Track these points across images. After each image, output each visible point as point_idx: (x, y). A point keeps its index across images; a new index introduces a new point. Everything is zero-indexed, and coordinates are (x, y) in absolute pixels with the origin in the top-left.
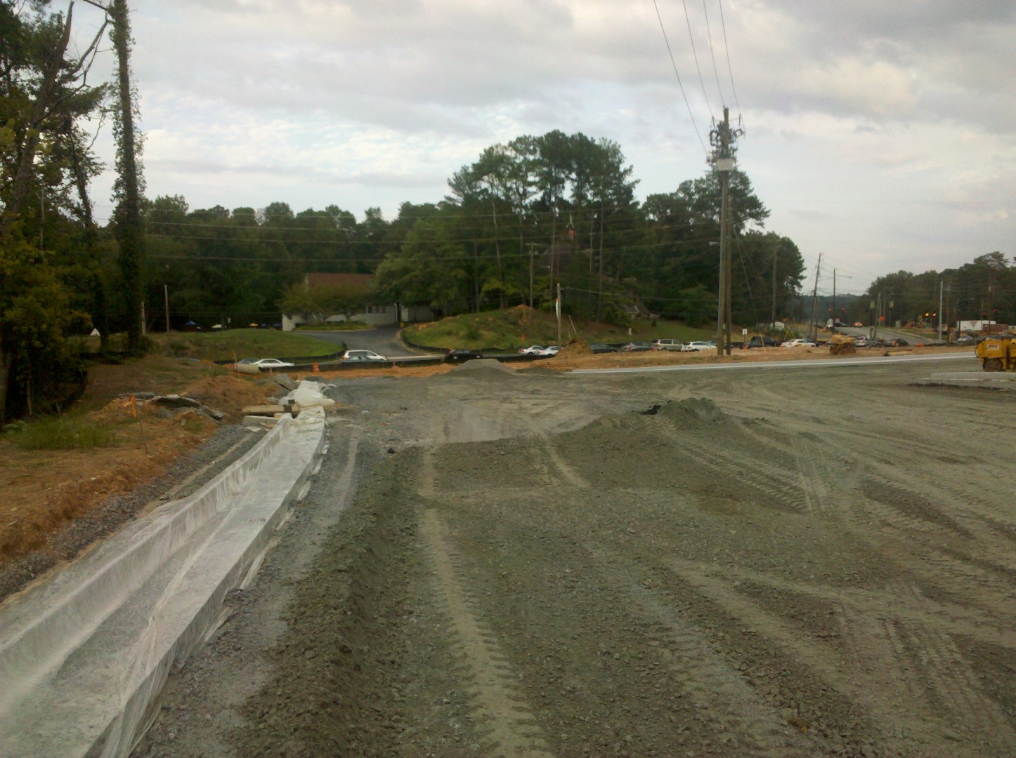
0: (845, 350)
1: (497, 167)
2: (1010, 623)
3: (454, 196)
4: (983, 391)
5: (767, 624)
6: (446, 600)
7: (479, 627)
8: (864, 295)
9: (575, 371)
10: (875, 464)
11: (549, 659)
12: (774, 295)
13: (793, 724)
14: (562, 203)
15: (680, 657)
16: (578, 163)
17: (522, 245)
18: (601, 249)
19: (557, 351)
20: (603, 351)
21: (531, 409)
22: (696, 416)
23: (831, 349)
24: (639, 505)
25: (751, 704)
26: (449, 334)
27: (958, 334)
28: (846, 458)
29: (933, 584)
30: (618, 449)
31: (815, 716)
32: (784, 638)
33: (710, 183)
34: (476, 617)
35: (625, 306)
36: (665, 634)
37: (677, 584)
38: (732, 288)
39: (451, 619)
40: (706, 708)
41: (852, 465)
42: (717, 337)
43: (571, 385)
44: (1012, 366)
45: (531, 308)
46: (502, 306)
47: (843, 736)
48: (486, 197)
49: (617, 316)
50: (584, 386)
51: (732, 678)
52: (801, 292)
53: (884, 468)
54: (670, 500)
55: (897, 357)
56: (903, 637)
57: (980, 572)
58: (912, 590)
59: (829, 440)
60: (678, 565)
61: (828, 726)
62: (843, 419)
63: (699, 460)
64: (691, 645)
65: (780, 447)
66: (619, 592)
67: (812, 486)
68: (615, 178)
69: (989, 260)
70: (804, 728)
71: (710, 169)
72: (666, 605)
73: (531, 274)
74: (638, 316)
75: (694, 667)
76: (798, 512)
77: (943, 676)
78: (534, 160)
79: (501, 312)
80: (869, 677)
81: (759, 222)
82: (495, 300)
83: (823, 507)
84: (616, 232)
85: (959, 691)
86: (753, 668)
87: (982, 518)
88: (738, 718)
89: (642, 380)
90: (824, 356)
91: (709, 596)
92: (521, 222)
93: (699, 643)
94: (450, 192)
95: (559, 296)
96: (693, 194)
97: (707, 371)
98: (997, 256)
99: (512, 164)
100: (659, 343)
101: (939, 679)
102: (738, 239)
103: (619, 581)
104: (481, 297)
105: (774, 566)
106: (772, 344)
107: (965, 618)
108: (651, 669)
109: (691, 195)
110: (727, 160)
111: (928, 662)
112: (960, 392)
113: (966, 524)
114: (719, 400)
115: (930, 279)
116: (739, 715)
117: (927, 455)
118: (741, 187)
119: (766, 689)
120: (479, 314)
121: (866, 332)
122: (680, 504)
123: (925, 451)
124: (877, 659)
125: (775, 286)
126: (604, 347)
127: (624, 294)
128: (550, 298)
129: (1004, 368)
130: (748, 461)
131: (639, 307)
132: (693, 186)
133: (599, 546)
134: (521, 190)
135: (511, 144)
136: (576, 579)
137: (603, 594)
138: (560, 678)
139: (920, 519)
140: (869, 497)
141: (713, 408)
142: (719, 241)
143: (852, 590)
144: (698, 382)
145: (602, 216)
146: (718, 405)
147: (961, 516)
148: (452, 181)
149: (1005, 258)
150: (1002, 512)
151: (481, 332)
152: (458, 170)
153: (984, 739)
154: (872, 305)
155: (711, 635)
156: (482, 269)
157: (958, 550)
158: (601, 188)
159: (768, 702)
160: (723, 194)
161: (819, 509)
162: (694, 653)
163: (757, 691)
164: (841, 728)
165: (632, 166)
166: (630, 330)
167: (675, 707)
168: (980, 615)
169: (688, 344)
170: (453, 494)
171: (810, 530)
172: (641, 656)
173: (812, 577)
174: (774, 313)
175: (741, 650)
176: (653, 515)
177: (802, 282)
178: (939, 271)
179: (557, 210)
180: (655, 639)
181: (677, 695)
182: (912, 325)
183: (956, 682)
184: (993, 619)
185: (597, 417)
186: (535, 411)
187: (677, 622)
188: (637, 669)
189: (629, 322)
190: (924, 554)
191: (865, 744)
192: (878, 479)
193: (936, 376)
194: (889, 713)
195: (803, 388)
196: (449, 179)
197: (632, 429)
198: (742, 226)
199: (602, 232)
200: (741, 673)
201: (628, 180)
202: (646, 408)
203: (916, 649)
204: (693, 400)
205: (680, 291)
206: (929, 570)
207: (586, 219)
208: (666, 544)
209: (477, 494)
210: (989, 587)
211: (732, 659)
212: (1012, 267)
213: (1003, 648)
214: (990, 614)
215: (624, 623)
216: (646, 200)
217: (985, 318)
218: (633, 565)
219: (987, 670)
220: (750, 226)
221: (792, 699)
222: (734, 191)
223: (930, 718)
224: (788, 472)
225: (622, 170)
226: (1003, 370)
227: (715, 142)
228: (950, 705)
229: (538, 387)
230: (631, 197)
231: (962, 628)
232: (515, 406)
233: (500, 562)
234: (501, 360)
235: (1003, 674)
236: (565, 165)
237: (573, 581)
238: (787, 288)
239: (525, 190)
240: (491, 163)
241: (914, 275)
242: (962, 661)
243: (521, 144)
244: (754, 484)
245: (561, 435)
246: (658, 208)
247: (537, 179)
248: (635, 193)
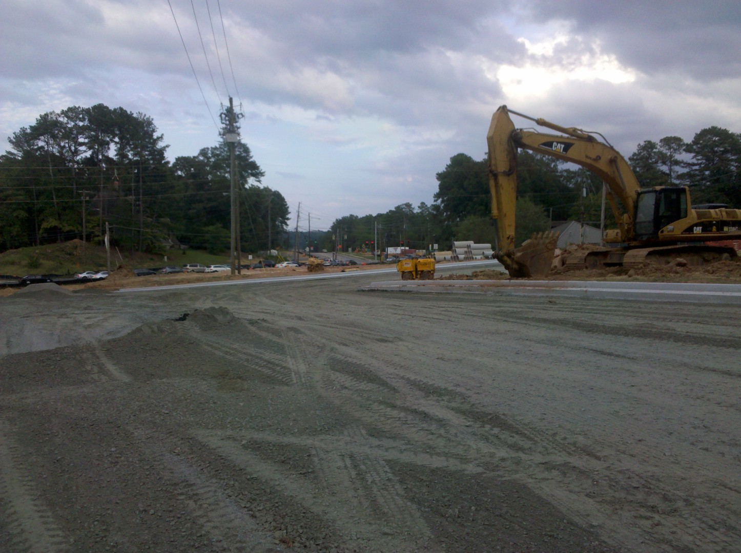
0: (317, 269)
1: (52, 130)
2: (421, 447)
3: (15, 152)
4: (402, 293)
5: (264, 470)
6: (6, 487)
7: (36, 505)
8: (329, 231)
9: (122, 290)
10: (337, 346)
11: (96, 523)
12: (270, 231)
13: (283, 541)
14: (108, 160)
15: (201, 505)
16: (120, 130)
17: (75, 193)
18: (141, 197)
19: (107, 275)
20: (144, 274)
21: (84, 322)
22: (216, 320)
23: (308, 268)
24: (171, 391)
25: (254, 532)
26: (13, 263)
27: (387, 256)
28: (318, 344)
29: (374, 426)
30: (156, 349)
31: (298, 533)
32: (277, 479)
33: (222, 150)
34: (33, 497)
35: (161, 239)
36: (190, 489)
37: (200, 449)
38: (241, 226)
39: (10, 502)
40: (221, 541)
41: (322, 348)
42: (230, 261)
43: (119, 301)
44: (418, 276)
45: (84, 242)
46: (59, 240)
47: (317, 545)
48: (43, 153)
49: (155, 247)
50: (129, 301)
51: (240, 515)
52: (288, 229)
53: (343, 349)
54: (195, 385)
55: (351, 272)
56: (356, 467)
57: (402, 414)
58: (361, 432)
59: (307, 332)
60: (201, 434)
61: (307, 539)
62: (316, 316)
63: (217, 352)
64: (211, 494)
65: (274, 339)
66: (155, 461)
67: (296, 365)
68: (150, 143)
69: (404, 208)
70: (291, 544)
71: (222, 140)
72: (191, 466)
73: (84, 215)
74: (171, 247)
75: (212, 510)
76: (287, 385)
77: (381, 491)
78: (83, 125)
79: (59, 245)
80: (334, 499)
81: (257, 179)
82: (53, 236)
83: (303, 379)
84: (153, 184)
85: (391, 500)
86: (255, 504)
87: (403, 378)
88: (244, 545)
89: (175, 295)
90: (304, 273)
91: (224, 455)
92: (74, 174)
93: (215, 491)
94: (10, 148)
95: (108, 232)
96: (210, 158)
97: (224, 286)
98: (408, 205)
99: (65, 128)
100: (188, 267)
101: (378, 493)
102: (243, 191)
103: (155, 453)
104: (40, 234)
105: (270, 426)
106: (269, 266)
107: (394, 448)
108: (179, 518)
109: (208, 158)
110: (233, 135)
111: (372, 482)
112: (388, 295)
113: (394, 383)
114: (232, 307)
115: (369, 220)
116: (244, 542)
117: (369, 338)
118: (244, 154)
119: (264, 519)
120: (39, 247)
121: (330, 256)
122: (203, 387)
123: (368, 335)
124: (339, 484)
125: (270, 225)
126: (145, 271)
127: (160, 230)
128: (100, 234)
129: (414, 278)
130: (252, 350)
131: (172, 241)
132: (209, 152)
133: (139, 426)
134: (73, 148)
135: (63, 112)
136: (120, 456)
137: (141, 464)
138: (105, 536)
139: (365, 382)
140: (333, 370)
141: (228, 313)
142: (229, 192)
143: (322, 437)
144: (218, 295)
145: (141, 170)
146: (231, 311)
147: (390, 378)
148: (12, 138)
149: (412, 207)
150: (415, 373)
151: (41, 261)
152: (18, 131)
153: (407, 531)
154: (334, 238)
155: (225, 484)
156: (41, 211)
157: (389, 401)
158: (139, 149)
159: (265, 528)
160: (231, 158)
161: (301, 381)
162: (211, 500)
163: (258, 522)
164: (315, 539)
165: (163, 135)
166: (166, 257)
167: (197, 545)
168: (403, 444)
169: (210, 267)
170: (14, 397)
171: (295, 397)
172: (171, 509)
173: (296, 430)
174: (270, 244)
175: (246, 493)
176: (182, 398)
177: (288, 222)
178: (374, 215)
179: (104, 165)
180: (182, 494)
181: (198, 535)
182: (359, 251)
183: (389, 493)
184: (412, 446)
185: (139, 325)
186: (88, 323)
187: (199, 478)
188: (168, 519)
189: (165, 251)
190: (368, 406)
191: (332, 548)
192: (339, 357)
193: (374, 285)
194: (347, 523)
195: (290, 296)
196: (9, 138)
197: (167, 333)
198: (246, 182)
199: (141, 183)
200: (246, 509)
201: (160, 145)
202: (178, 316)
203: (364, 474)
204: (213, 309)
205: (204, 228)
206: (371, 417)
207: (129, 173)
208: (192, 419)
209: (36, 394)
210: (408, 424)
211: (239, 500)
212: (417, 212)
213: (417, 465)
214: (409, 443)
215: (158, 485)
216: (174, 161)
217: (403, 245)
218: (166, 439)
219: (408, 482)
220: (251, 182)
221: (282, 523)
222: (239, 157)
223: (373, 522)
224: (280, 357)
225: (155, 137)
226: (414, 279)
227: (224, 121)
228: (386, 510)
229: (90, 304)
230: (163, 158)
231: (392, 455)
232: (71, 320)
233: (55, 449)
234: (59, 283)
235: (418, 483)
236: (109, 130)
237: (117, 457)
238: (278, 226)
239: (76, 149)
240: (46, 126)
241: (359, 217)
242: (393, 478)
243: (72, 113)
244: (257, 367)
245: (109, 341)
246: (184, 167)
247: (86, 141)
248: (166, 155)
